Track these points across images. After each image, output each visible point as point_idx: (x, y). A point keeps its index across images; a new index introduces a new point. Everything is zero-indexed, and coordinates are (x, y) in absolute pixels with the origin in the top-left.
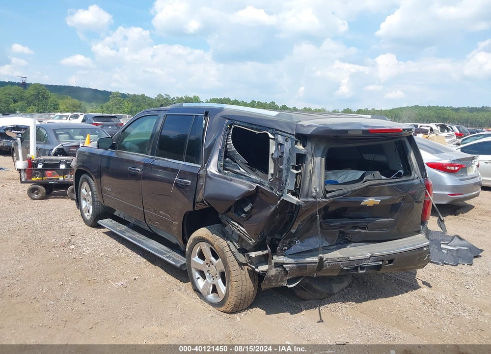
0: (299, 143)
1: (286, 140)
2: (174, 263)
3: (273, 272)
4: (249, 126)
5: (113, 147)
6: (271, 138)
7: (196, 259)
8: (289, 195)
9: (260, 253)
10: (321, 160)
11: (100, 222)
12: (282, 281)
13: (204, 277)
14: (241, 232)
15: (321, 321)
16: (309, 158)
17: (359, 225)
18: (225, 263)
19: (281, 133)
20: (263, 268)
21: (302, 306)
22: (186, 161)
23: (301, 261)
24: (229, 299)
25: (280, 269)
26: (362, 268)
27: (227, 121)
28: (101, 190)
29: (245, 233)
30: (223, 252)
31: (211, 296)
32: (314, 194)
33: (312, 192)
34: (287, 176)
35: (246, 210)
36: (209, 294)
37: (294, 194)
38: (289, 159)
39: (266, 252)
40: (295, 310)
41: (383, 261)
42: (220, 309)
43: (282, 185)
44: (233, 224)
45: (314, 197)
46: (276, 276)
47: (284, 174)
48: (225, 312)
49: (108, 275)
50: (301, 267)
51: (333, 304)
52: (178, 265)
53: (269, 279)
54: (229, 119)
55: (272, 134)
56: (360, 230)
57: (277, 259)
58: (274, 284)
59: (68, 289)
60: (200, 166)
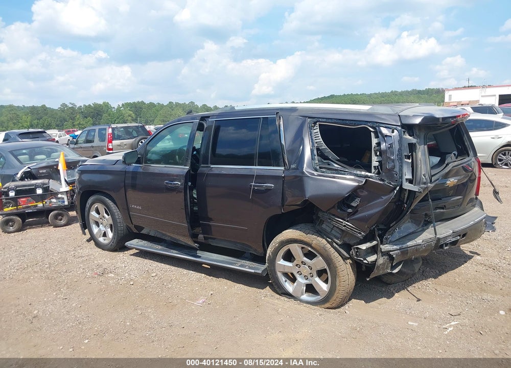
0: (406, 133)
1: (393, 132)
2: (253, 271)
3: (381, 261)
4: (340, 121)
5: (138, 162)
6: (372, 131)
7: (281, 262)
8: (407, 184)
9: (368, 245)
10: (424, 148)
11: (128, 244)
12: (387, 269)
13: (293, 279)
14: (347, 227)
15: (419, 300)
16: (418, 146)
17: (439, 206)
18: (328, 260)
19: (384, 125)
20: (371, 259)
21: (392, 289)
22: (258, 165)
23: (404, 246)
24: (335, 294)
25: (386, 257)
26: (446, 245)
27: (309, 120)
28: (126, 210)
29: (352, 227)
30: (325, 250)
31: (306, 297)
32: (425, 180)
33: (423, 179)
34: (401, 167)
35: (354, 204)
36: (303, 295)
37: (411, 181)
38: (400, 150)
39: (375, 243)
40: (390, 295)
41: (460, 236)
42: (323, 306)
43: (396, 175)
44: (338, 221)
45: (425, 183)
46: (383, 264)
47: (397, 164)
48: (329, 309)
49: (180, 297)
50: (404, 252)
51: (419, 283)
52: (260, 272)
53: (378, 267)
54: (309, 118)
55: (372, 127)
56: (440, 210)
57: (385, 247)
58: (381, 272)
59: (152, 317)
60: (283, 168)
